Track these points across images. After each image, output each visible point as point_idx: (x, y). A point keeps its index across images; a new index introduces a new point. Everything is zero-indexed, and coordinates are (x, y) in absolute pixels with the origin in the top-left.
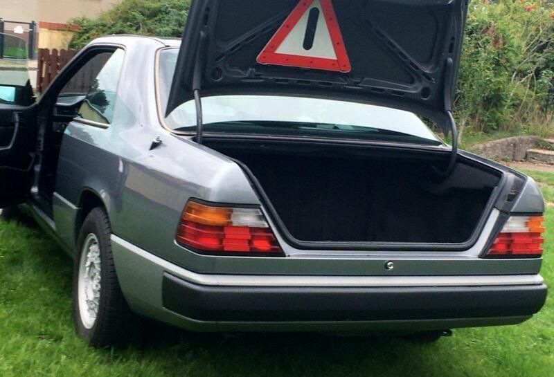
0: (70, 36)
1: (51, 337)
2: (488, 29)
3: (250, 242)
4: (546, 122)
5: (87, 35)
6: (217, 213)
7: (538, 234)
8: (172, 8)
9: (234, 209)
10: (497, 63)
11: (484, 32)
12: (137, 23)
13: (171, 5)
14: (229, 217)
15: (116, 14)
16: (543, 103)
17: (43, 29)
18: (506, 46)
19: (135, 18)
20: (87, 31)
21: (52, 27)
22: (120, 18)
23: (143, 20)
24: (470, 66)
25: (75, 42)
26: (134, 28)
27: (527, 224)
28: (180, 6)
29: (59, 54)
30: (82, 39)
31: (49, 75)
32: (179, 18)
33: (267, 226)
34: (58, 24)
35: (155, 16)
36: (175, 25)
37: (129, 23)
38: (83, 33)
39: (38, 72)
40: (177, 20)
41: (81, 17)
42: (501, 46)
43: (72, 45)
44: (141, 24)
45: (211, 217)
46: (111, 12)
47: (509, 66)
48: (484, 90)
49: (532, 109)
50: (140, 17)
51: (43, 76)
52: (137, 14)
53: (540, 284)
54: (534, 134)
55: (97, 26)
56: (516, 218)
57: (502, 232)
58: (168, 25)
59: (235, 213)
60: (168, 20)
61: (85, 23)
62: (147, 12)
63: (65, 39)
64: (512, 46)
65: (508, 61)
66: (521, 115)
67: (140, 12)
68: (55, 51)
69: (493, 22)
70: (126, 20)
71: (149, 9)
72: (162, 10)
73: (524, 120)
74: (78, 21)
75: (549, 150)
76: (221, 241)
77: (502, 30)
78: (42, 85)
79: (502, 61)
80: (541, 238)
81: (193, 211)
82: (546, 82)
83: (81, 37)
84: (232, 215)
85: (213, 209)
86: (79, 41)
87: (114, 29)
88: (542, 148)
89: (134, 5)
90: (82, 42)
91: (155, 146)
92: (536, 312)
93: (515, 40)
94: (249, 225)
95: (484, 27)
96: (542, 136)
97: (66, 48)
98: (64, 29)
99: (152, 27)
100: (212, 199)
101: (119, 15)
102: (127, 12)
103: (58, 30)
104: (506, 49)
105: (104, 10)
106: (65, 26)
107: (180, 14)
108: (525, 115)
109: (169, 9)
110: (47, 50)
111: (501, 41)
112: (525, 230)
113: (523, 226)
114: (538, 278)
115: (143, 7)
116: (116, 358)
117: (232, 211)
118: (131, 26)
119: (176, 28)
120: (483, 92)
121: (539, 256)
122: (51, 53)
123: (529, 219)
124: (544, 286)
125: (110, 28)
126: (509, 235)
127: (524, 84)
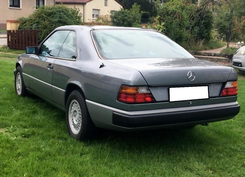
0: (18, 25)
1: (63, 138)
2: (175, 13)
3: (144, 98)
4: (197, 45)
5: (25, 24)
6: (133, 89)
7: (236, 87)
8: (57, 12)
9: (139, 87)
10: (180, 25)
11: (174, 14)
12: (44, 18)
13: (56, 11)
14: (137, 90)
15: (36, 15)
16: (195, 38)
17: (8, 23)
18: (182, 19)
19: (43, 16)
20: (25, 23)
21: (11, 22)
22: (37, 17)
23: (46, 17)
24: (171, 27)
25: (20, 27)
26: (43, 20)
27: (232, 84)
28: (60, 11)
29: (15, 32)
30: (23, 26)
31: (12, 40)
32: (60, 15)
33: (150, 92)
34: (14, 21)
35: (50, 15)
36: (59, 18)
37: (41, 19)
38: (23, 23)
39: (7, 39)
40: (59, 16)
41: (22, 17)
42: (181, 19)
43: (19, 28)
44: (46, 19)
45: (131, 91)
46: (33, 15)
47: (184, 26)
48: (176, 35)
49: (192, 41)
50: (45, 16)
51: (10, 40)
52: (44, 15)
53: (238, 105)
54: (194, 50)
55: (29, 20)
56: (229, 82)
57: (225, 88)
58: (56, 18)
59: (139, 89)
60: (56, 17)
61: (24, 19)
62: (47, 14)
63: (17, 26)
64: (184, 19)
65: (183, 24)
66: (189, 44)
67: (45, 14)
68: (13, 31)
69: (177, 10)
70: (40, 17)
71: (48, 13)
72: (53, 13)
73: (190, 45)
74: (21, 19)
75: (200, 55)
76: (135, 99)
77: (181, 13)
78: (9, 44)
79: (182, 24)
80: (237, 89)
81: (124, 89)
82: (197, 31)
83: (23, 25)
84: (138, 90)
85: (131, 88)
86: (22, 26)
87: (35, 21)
88: (197, 55)
89: (42, 11)
90: (23, 27)
91: (101, 66)
92: (236, 115)
93: (185, 16)
94: (144, 93)
95: (174, 12)
96: (196, 50)
97: (17, 29)
98: (16, 22)
99: (50, 19)
100: (131, 84)
101: (37, 16)
102: (40, 15)
103: (14, 23)
104: (182, 20)
105: (31, 14)
106: (16, 21)
107: (60, 14)
108: (190, 43)
109: (56, 12)
110: (10, 31)
111: (181, 17)
112: (232, 86)
113: (231, 85)
114: (237, 103)
115: (46, 12)
116: (90, 144)
117: (138, 88)
118: (42, 20)
119: (59, 19)
120: (176, 36)
121: (237, 95)
122: (12, 32)
123: (233, 82)
124: (239, 105)
125: (34, 21)
126: (227, 88)
127: (189, 32)
